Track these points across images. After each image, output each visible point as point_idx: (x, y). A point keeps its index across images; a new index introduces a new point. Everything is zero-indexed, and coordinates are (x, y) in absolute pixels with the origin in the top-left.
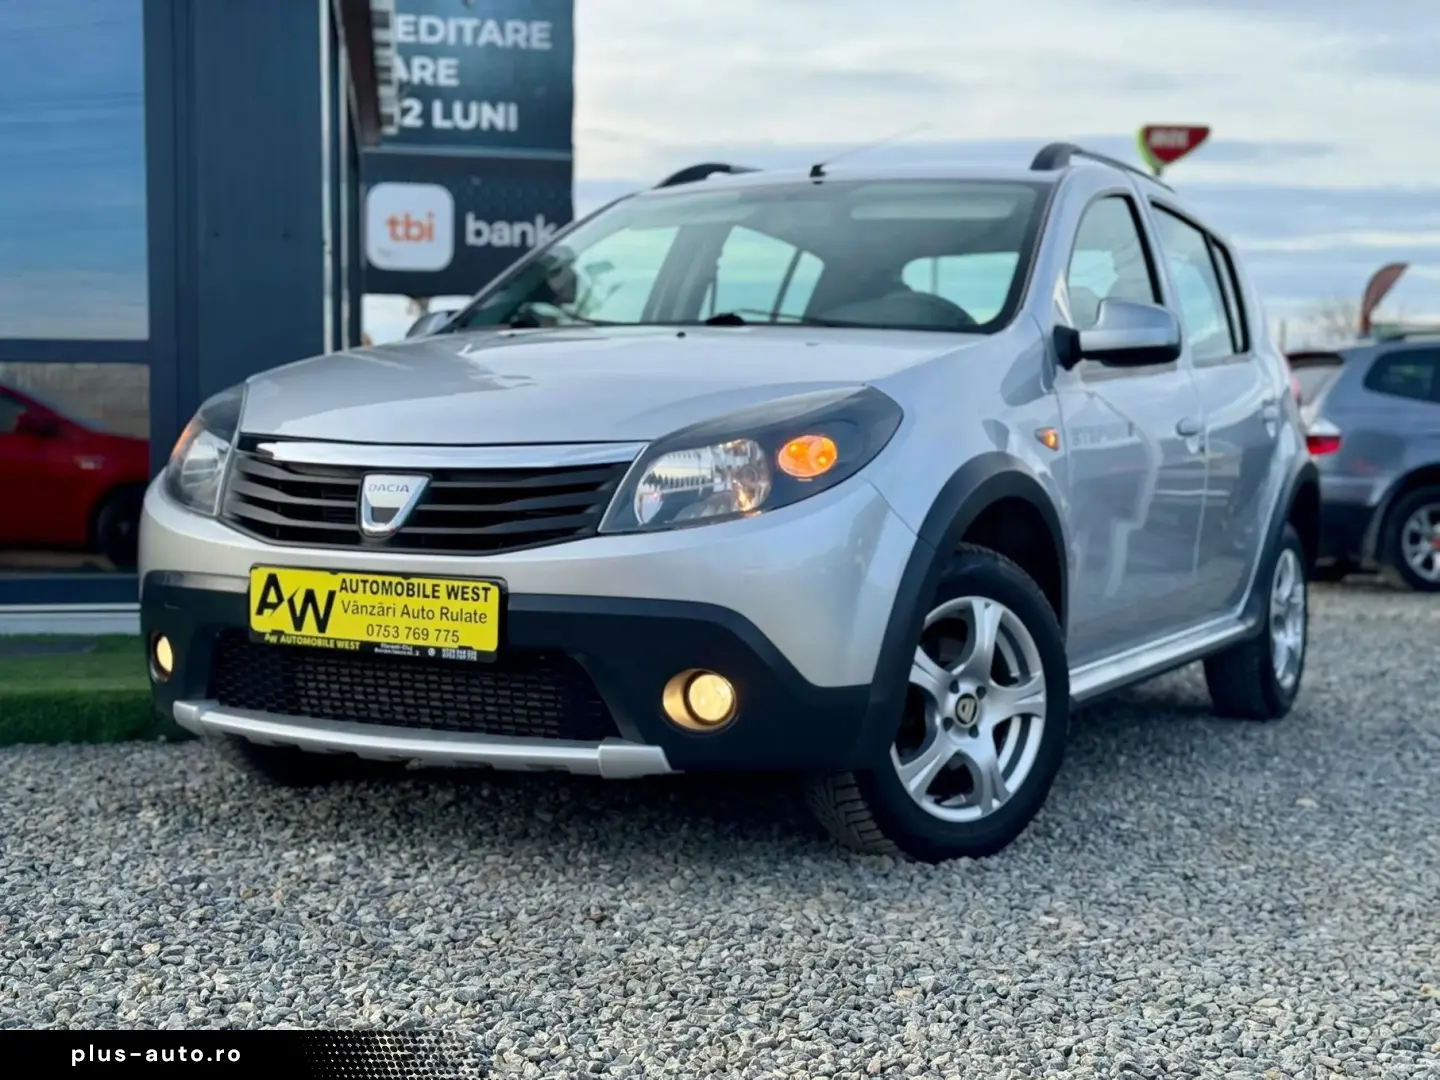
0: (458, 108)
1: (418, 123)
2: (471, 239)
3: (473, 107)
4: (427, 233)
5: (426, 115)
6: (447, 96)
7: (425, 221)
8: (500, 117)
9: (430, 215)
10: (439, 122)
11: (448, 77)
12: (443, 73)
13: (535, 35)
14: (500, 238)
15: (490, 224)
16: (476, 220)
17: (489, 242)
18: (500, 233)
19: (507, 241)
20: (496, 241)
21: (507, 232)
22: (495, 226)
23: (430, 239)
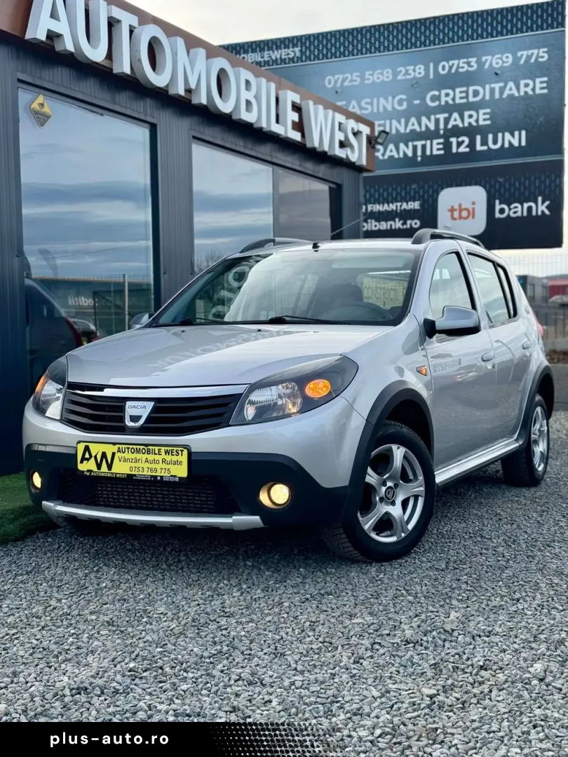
0: (490, 137)
1: (467, 150)
2: (498, 215)
3: (500, 135)
4: (471, 214)
5: (472, 145)
6: (483, 131)
8: (516, 139)
9: (474, 203)
10: (479, 147)
11: (485, 120)
12: (483, 118)
13: (538, 86)
14: (515, 212)
15: (509, 205)
16: (500, 203)
17: (509, 215)
18: (516, 210)
19: (519, 214)
20: (512, 215)
21: (519, 209)
22: (512, 206)
23: (473, 217)
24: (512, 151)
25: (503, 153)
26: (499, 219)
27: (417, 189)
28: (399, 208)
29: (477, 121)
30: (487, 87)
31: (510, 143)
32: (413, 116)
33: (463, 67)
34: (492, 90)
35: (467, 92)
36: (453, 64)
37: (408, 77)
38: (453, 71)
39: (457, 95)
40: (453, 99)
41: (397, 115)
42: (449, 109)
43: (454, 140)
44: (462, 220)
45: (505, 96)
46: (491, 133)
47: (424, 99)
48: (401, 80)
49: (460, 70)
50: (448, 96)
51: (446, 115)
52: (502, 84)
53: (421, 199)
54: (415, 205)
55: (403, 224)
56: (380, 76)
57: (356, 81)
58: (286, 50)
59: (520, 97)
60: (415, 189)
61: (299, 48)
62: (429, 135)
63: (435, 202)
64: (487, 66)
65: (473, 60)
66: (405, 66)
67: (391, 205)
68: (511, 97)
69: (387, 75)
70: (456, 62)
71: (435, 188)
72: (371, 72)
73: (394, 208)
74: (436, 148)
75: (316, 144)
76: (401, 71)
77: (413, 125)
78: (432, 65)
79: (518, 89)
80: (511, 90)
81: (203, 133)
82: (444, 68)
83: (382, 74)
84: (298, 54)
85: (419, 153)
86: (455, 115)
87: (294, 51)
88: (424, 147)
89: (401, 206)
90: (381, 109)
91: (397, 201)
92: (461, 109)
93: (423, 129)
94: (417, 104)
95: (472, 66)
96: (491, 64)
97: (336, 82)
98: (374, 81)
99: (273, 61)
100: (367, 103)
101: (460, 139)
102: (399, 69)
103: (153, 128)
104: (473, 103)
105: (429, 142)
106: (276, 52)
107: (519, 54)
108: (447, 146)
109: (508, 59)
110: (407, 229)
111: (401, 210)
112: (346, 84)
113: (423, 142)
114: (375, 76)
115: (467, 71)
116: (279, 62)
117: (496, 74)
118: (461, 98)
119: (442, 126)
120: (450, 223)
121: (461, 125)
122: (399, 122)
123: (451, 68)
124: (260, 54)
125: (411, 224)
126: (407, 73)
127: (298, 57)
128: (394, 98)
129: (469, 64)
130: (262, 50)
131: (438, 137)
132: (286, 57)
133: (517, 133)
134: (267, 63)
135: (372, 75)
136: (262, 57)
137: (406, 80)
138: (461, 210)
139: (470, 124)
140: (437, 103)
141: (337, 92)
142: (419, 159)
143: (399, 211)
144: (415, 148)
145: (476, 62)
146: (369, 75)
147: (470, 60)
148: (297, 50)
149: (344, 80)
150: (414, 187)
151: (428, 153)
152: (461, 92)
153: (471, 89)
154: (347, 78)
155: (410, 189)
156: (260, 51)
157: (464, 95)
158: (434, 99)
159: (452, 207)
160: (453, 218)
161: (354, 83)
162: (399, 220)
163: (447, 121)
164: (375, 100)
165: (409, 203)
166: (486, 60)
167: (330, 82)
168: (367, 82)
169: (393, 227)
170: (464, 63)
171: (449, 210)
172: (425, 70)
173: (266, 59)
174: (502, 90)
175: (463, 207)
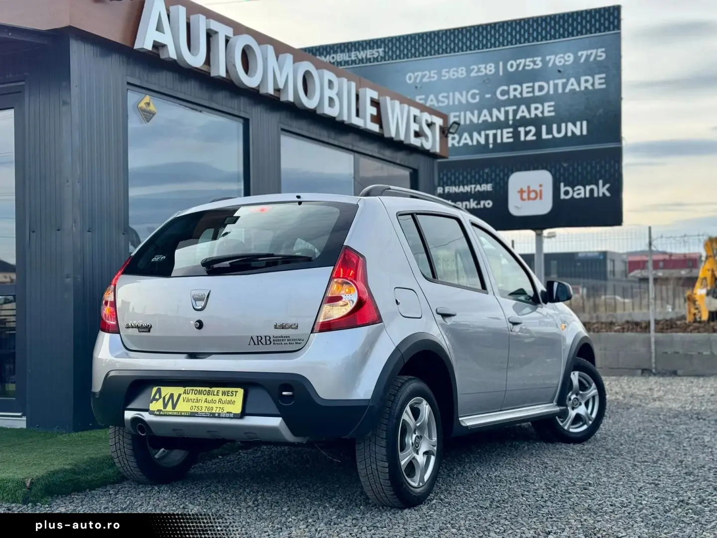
0: (555, 127)
1: (534, 138)
2: (563, 196)
3: (563, 125)
5: (538, 133)
6: (548, 122)
7: (538, 189)
8: (579, 129)
9: (541, 186)
10: (545, 136)
11: (549, 111)
12: (548, 110)
13: (598, 82)
14: (579, 194)
15: (573, 188)
16: (565, 186)
17: (573, 197)
18: (579, 192)
19: (582, 195)
20: (576, 196)
21: (582, 191)
22: (576, 189)
23: (541, 198)
24: (574, 139)
25: (566, 140)
26: (564, 200)
27: (489, 173)
28: (473, 189)
29: (542, 112)
30: (551, 83)
31: (573, 132)
32: (484, 108)
33: (529, 66)
34: (556, 86)
35: (533, 87)
36: (520, 63)
37: (480, 74)
38: (520, 68)
39: (525, 90)
40: (521, 93)
41: (470, 107)
42: (517, 102)
43: (522, 129)
44: (531, 201)
45: (567, 90)
46: (555, 123)
47: (494, 94)
48: (474, 77)
49: (527, 68)
50: (515, 91)
51: (515, 107)
52: (564, 80)
53: (493, 183)
54: (488, 187)
55: (477, 204)
56: (456, 73)
57: (434, 77)
58: (371, 51)
59: (581, 91)
60: (487, 173)
61: (383, 49)
62: (500, 125)
63: (506, 184)
64: (550, 65)
65: (538, 59)
66: (477, 64)
67: (466, 187)
68: (573, 91)
69: (461, 73)
70: (523, 61)
71: (506, 171)
72: (447, 70)
73: (469, 190)
74: (506, 136)
75: (393, 135)
76: (473, 69)
77: (485, 116)
78: (501, 64)
79: (579, 84)
80: (572, 85)
81: (291, 126)
82: (512, 66)
83: (457, 72)
84: (382, 54)
85: (491, 140)
86: (523, 107)
87: (378, 52)
88: (495, 136)
89: (475, 188)
90: (456, 103)
91: (471, 184)
92: (528, 102)
93: (494, 119)
94: (488, 99)
95: (537, 65)
96: (554, 63)
97: (416, 78)
98: (449, 77)
99: (359, 60)
100: (443, 97)
101: (528, 129)
102: (472, 68)
103: (246, 123)
104: (538, 97)
105: (499, 131)
106: (362, 52)
107: (580, 54)
108: (516, 134)
109: (570, 58)
110: (480, 209)
111: (475, 192)
112: (425, 80)
113: (494, 131)
114: (451, 73)
115: (533, 69)
116: (365, 61)
117: (559, 71)
118: (528, 92)
119: (511, 117)
120: (520, 203)
121: (528, 116)
122: (473, 114)
123: (518, 66)
124: (347, 54)
125: (484, 205)
126: (479, 70)
127: (381, 57)
128: (468, 92)
129: (534, 62)
130: (350, 51)
131: (508, 126)
132: (371, 56)
133: (578, 124)
134: (354, 62)
135: (448, 72)
136: (350, 57)
137: (478, 76)
138: (529, 192)
139: (536, 115)
140: (506, 97)
141: (416, 87)
142: (491, 146)
143: (473, 192)
144: (487, 136)
145: (541, 61)
146: (446, 72)
147: (535, 59)
148: (381, 50)
149: (423, 76)
150: (486, 171)
151: (499, 141)
152: (528, 87)
153: (537, 85)
154: (425, 75)
155: (483, 173)
156: (348, 52)
157: (530, 89)
158: (503, 93)
159: (522, 189)
160: (522, 199)
161: (433, 79)
162: (474, 201)
163: (515, 112)
164: (451, 94)
165: (483, 185)
166: (550, 59)
167: (410, 78)
168: (443, 78)
169: (468, 207)
170: (530, 61)
171: (519, 192)
172: (495, 68)
173: (353, 58)
174: (565, 86)
175: (531, 189)
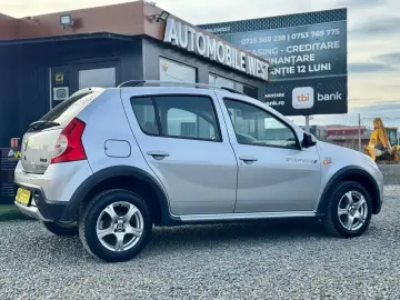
0: (315, 66)
1: (305, 71)
2: (319, 99)
3: (319, 65)
5: (307, 69)
6: (312, 64)
7: (307, 96)
8: (327, 67)
9: (308, 94)
10: (310, 70)
12: (311, 58)
13: (336, 45)
14: (326, 98)
16: (320, 94)
17: (324, 100)
19: (328, 99)
21: (328, 97)
22: (325, 96)
23: (308, 100)
24: (324, 72)
25: (321, 73)
27: (283, 88)
29: (309, 59)
30: (313, 45)
31: (324, 69)
32: (280, 57)
34: (315, 46)
35: (304, 47)
38: (298, 38)
39: (300, 48)
40: (298, 50)
41: (273, 56)
42: (296, 54)
43: (299, 67)
44: (303, 102)
45: (321, 48)
47: (285, 50)
48: (275, 42)
49: (301, 37)
50: (295, 48)
51: (295, 56)
52: (320, 44)
53: (285, 93)
54: (283, 95)
55: (277, 103)
57: (255, 41)
58: (224, 28)
59: (327, 49)
62: (288, 65)
63: (291, 93)
64: (313, 36)
66: (277, 35)
67: (271, 95)
68: (324, 49)
69: (269, 39)
70: (299, 34)
71: (291, 87)
72: (262, 38)
73: (273, 96)
74: (291, 70)
76: (275, 38)
77: (281, 60)
78: (288, 35)
79: (327, 46)
80: (324, 46)
82: (294, 36)
83: (267, 39)
84: (229, 30)
85: (284, 72)
86: (299, 57)
87: (227, 29)
88: (286, 70)
89: (276, 95)
90: (266, 54)
91: (274, 93)
92: (301, 54)
93: (285, 62)
94: (282, 52)
95: (306, 36)
96: (315, 35)
97: (246, 42)
98: (263, 42)
99: (218, 32)
100: (260, 51)
101: (302, 67)
104: (307, 51)
105: (288, 68)
106: (219, 29)
107: (327, 31)
108: (296, 70)
109: (322, 33)
110: (278, 106)
111: (276, 97)
112: (251, 43)
113: (285, 68)
114: (264, 39)
115: (304, 38)
116: (221, 33)
117: (317, 39)
118: (302, 49)
119: (293, 61)
121: (302, 61)
122: (275, 59)
123: (297, 36)
125: (280, 103)
126: (278, 38)
128: (272, 49)
130: (213, 28)
131: (292, 65)
132: (224, 31)
133: (326, 65)
134: (215, 33)
137: (277, 41)
138: (302, 97)
139: (306, 60)
140: (291, 51)
141: (246, 46)
142: (284, 75)
144: (282, 70)
145: (308, 34)
147: (305, 33)
148: (229, 28)
150: (281, 87)
151: (288, 72)
152: (302, 47)
153: (306, 45)
154: (251, 40)
158: (290, 49)
159: (299, 96)
160: (299, 101)
161: (254, 43)
162: (275, 101)
163: (296, 59)
164: (264, 50)
165: (280, 94)
166: (313, 33)
167: (243, 42)
168: (260, 42)
169: (273, 104)
170: (303, 34)
171: (297, 97)
172: (285, 37)
173: (215, 31)
174: (320, 46)
175: (304, 96)
